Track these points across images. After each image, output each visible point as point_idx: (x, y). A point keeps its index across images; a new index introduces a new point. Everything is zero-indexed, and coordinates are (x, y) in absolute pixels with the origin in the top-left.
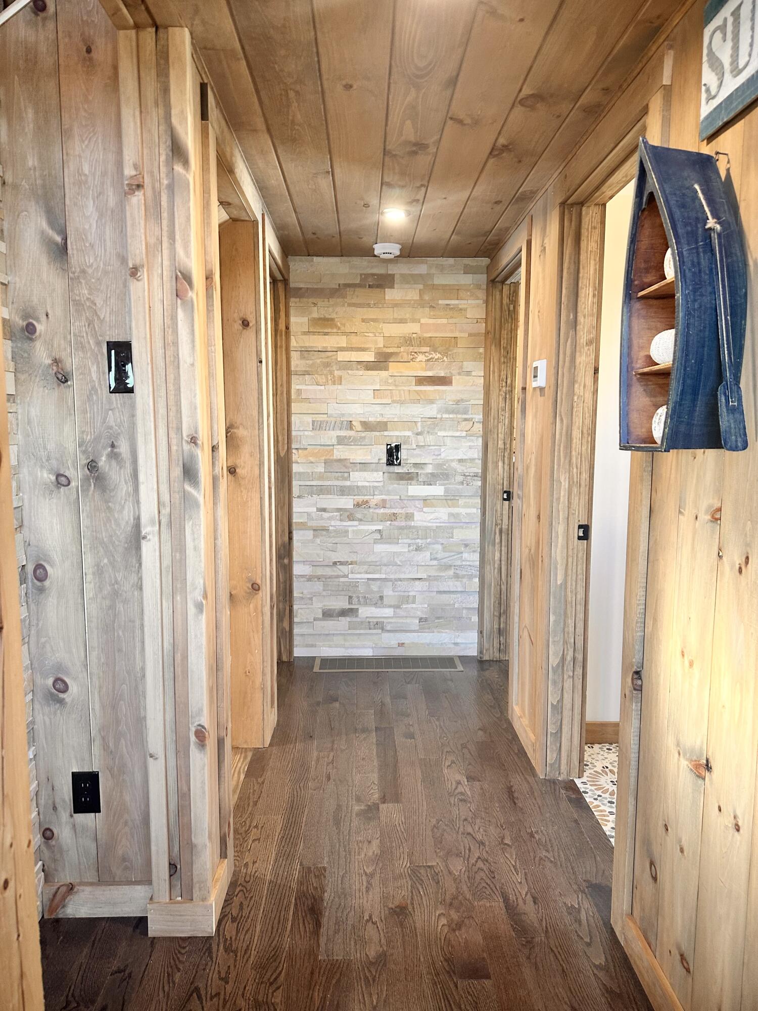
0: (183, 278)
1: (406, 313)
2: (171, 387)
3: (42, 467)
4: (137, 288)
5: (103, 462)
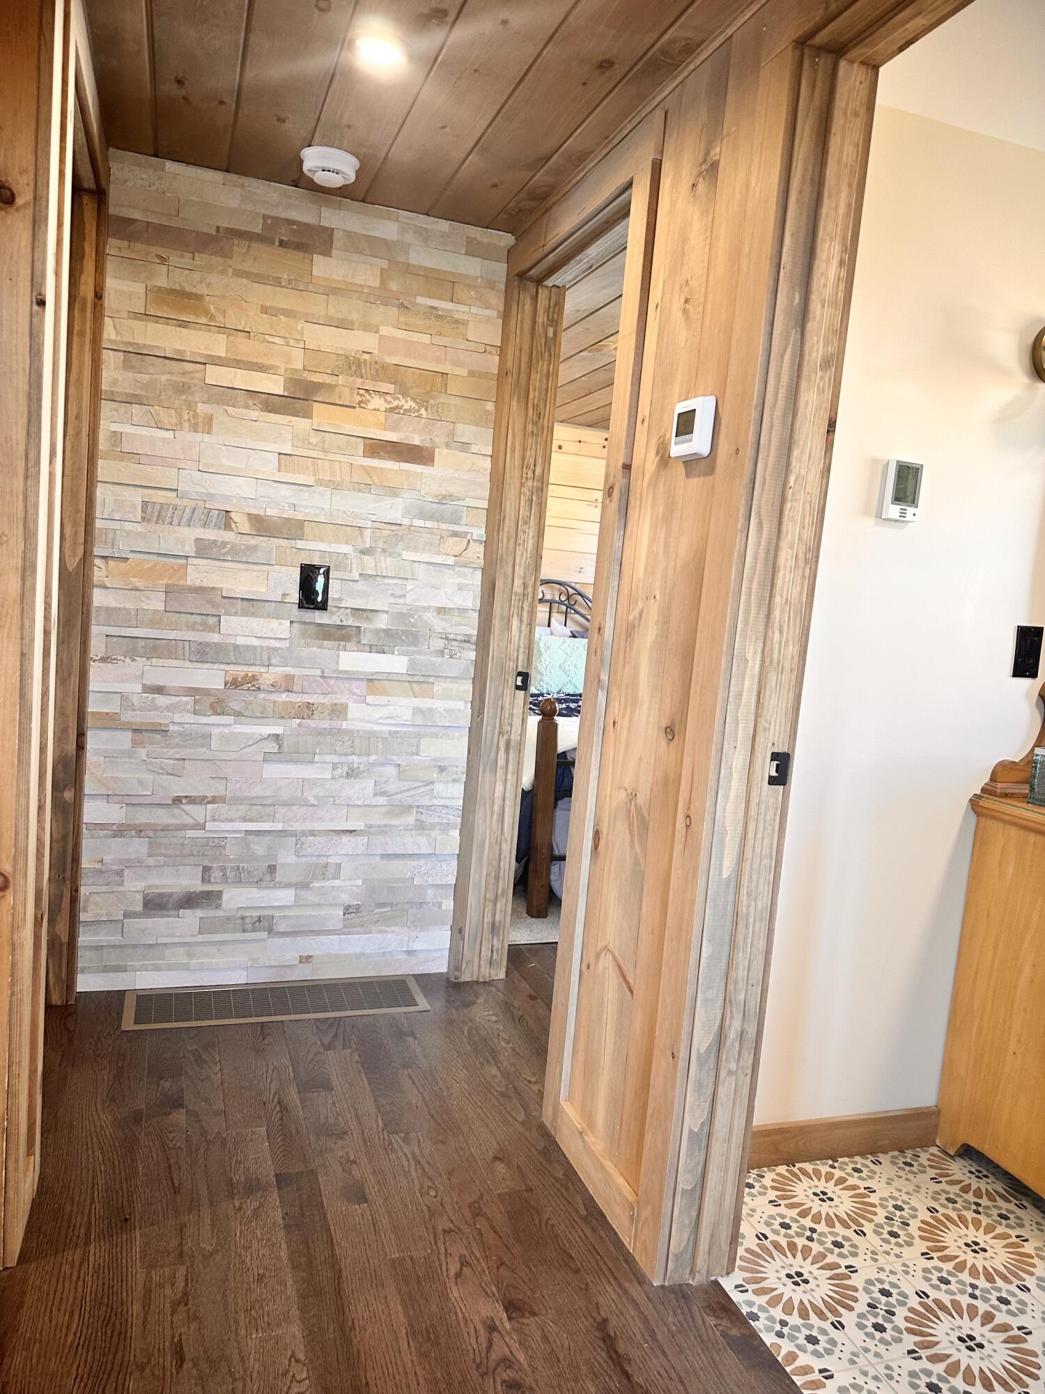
1: (351, 309)
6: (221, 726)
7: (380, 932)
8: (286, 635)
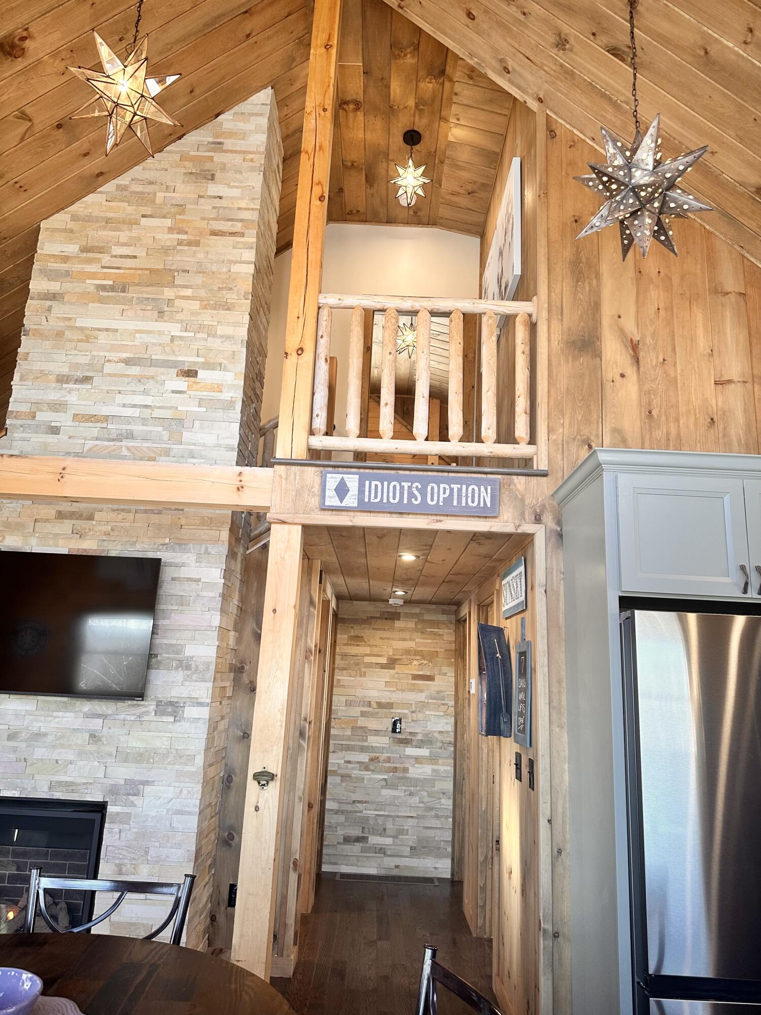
0: (309, 651)
1: (407, 635)
3: (238, 729)
6: (367, 775)
7: (424, 858)
8: (388, 742)
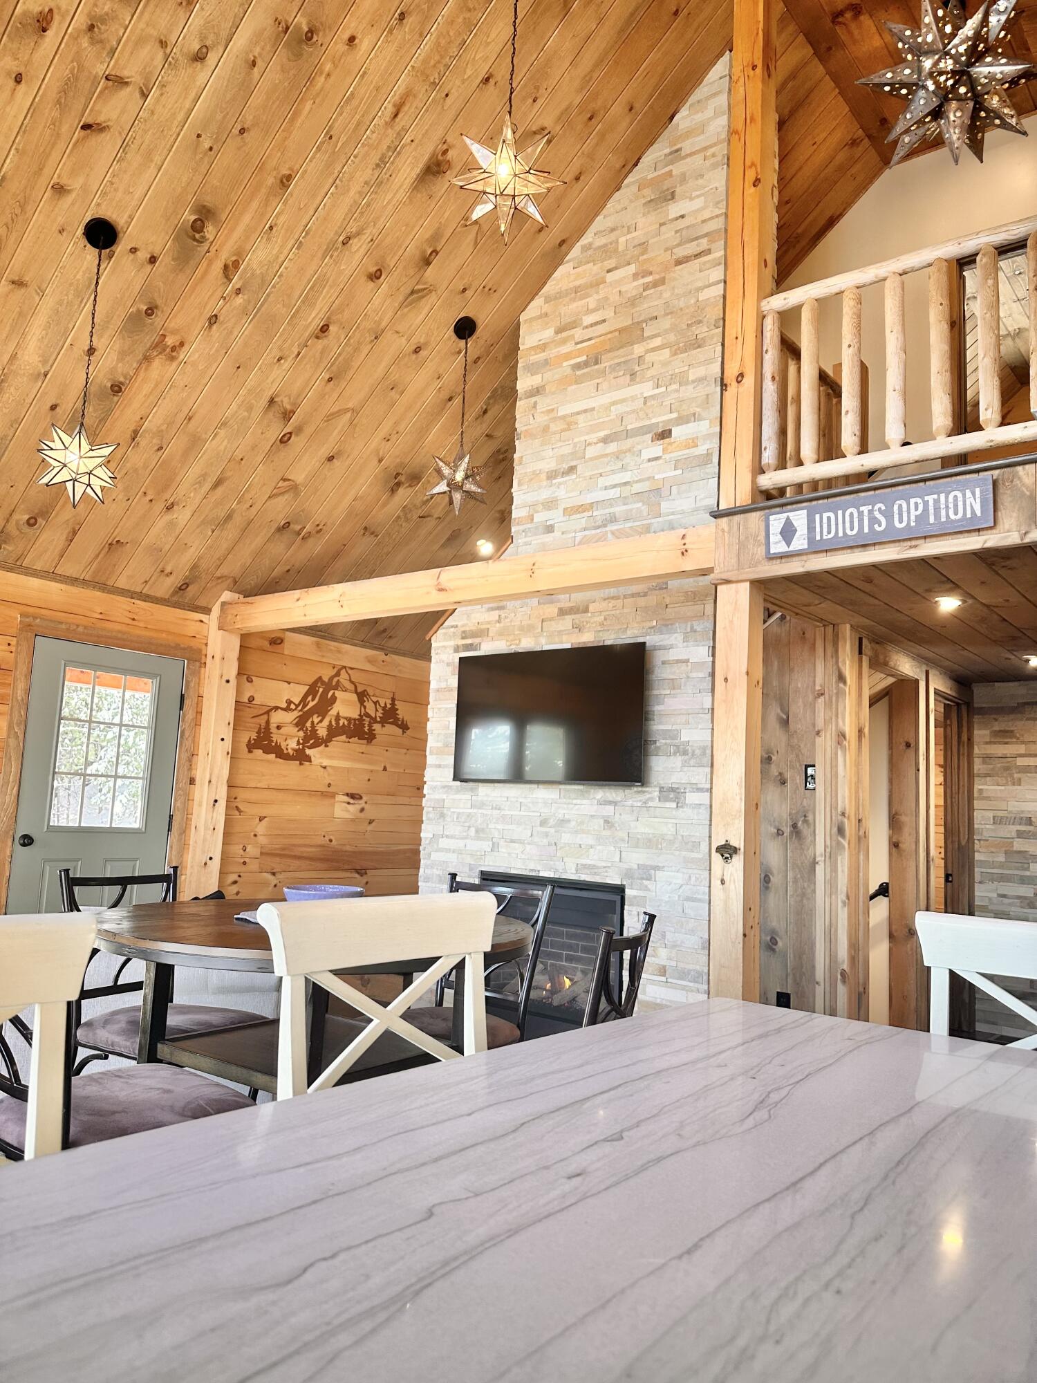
0: (842, 735)
2: (833, 787)
3: (771, 825)
4: (819, 740)
5: (800, 824)
